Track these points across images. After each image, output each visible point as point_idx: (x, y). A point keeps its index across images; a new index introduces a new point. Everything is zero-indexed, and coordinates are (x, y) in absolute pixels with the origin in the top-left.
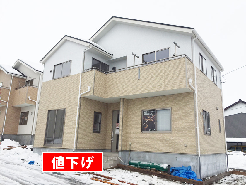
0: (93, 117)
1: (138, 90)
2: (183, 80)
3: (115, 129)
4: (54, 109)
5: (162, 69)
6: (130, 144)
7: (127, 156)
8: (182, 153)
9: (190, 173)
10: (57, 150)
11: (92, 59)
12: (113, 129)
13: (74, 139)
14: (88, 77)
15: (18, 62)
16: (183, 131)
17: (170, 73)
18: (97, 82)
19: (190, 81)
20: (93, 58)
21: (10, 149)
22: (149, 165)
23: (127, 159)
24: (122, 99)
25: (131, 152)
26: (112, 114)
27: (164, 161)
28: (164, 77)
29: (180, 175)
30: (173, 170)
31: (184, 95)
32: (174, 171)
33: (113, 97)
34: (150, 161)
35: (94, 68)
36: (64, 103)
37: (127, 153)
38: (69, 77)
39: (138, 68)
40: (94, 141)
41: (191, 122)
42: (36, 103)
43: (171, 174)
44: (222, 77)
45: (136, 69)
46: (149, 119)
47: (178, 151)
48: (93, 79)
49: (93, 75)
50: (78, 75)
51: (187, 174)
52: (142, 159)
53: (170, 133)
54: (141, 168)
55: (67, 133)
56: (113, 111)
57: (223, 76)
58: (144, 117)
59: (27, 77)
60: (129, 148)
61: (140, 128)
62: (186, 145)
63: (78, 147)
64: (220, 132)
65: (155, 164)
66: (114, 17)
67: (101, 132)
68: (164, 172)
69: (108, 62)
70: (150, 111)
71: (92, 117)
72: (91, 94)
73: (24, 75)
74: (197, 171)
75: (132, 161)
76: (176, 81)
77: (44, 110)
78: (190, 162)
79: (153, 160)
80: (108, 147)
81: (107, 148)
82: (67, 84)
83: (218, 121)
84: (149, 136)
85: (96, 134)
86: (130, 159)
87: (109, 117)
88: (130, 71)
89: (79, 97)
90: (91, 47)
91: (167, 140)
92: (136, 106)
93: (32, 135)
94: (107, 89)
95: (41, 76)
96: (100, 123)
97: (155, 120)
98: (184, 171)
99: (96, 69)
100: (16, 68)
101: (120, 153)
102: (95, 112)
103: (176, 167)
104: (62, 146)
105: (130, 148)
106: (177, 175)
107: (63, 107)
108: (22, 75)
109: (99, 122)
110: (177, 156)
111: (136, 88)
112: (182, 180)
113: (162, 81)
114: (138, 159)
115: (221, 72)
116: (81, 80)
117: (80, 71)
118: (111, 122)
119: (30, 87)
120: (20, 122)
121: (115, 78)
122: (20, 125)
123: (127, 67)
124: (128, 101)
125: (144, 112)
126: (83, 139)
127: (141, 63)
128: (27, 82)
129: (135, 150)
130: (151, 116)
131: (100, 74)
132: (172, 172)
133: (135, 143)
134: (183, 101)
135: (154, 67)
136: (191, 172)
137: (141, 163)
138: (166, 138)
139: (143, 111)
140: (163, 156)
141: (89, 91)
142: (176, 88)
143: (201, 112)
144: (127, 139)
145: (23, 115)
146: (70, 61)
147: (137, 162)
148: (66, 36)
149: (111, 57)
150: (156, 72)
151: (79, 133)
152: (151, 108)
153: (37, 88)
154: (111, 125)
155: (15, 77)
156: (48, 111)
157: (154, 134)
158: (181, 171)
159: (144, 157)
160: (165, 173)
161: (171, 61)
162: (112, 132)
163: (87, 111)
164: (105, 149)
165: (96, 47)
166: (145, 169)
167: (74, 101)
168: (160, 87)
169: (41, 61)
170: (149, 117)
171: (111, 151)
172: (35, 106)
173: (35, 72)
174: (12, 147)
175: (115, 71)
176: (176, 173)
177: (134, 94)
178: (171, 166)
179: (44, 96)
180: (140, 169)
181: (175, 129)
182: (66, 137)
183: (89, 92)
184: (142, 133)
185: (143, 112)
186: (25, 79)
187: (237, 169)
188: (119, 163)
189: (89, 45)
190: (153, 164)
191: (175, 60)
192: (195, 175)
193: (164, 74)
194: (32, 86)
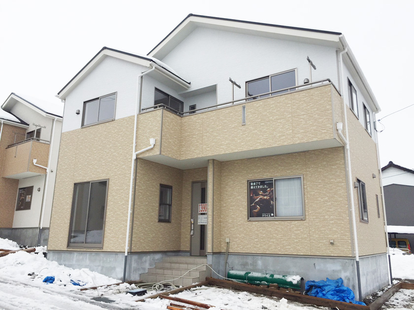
0: (158, 193)
1: (242, 144)
2: (328, 125)
3: (197, 214)
4: (85, 181)
5: (288, 105)
6: (227, 240)
7: (222, 262)
8: (325, 254)
9: (343, 291)
10: (93, 254)
11: (154, 89)
12: (194, 215)
13: (125, 235)
14: (149, 122)
15: (12, 98)
16: (326, 217)
17: (303, 113)
18: (166, 130)
19: (340, 126)
20: (156, 89)
21: (5, 255)
22: (265, 277)
23: (222, 268)
24: (211, 161)
25: (229, 255)
26: (190, 189)
27: (293, 269)
28: (291, 121)
29: (327, 295)
30: (311, 287)
31: (326, 152)
32: (313, 287)
33: (196, 157)
34: (266, 271)
35: (160, 106)
36: (104, 169)
37: (222, 258)
38: (113, 122)
39: (241, 105)
40: (161, 236)
41: (341, 199)
42: (47, 171)
43: (308, 293)
44: (377, 123)
45: (238, 106)
46: (261, 197)
47: (318, 252)
48: (160, 126)
49: (160, 119)
50: (131, 118)
51: (337, 292)
52: (250, 267)
53: (302, 220)
54: (252, 284)
55: (111, 223)
56: (193, 183)
57: (379, 120)
58: (252, 193)
59: (28, 125)
60: (225, 248)
61: (245, 213)
62: (332, 241)
63: (134, 249)
64: (379, 217)
65: (276, 276)
66: (191, 15)
67: (173, 221)
68: (294, 290)
69: (181, 95)
70: (263, 182)
71: (156, 193)
72: (157, 152)
73: (23, 122)
74: (354, 287)
75: (232, 272)
76: (314, 128)
77: (67, 183)
78: (340, 271)
79: (272, 269)
80: (185, 246)
81: (183, 248)
82: (110, 135)
83: (375, 197)
84: (262, 226)
85: (163, 224)
86: (227, 267)
87: (185, 194)
88: (227, 111)
89: (134, 157)
90: (154, 68)
91: (297, 232)
92: (235, 174)
93: (41, 228)
94: (183, 144)
95: (55, 122)
96: (170, 205)
97: (273, 198)
98: (331, 288)
99: (164, 106)
100: (8, 109)
101: (210, 258)
102: (162, 185)
103: (316, 281)
104: (102, 248)
105: (228, 247)
106: (320, 295)
107: (101, 177)
108: (20, 122)
109: (168, 203)
110: (316, 261)
111: (239, 141)
112: (331, 304)
113: (287, 127)
114: (243, 267)
115: (375, 113)
116: (137, 128)
117: (135, 112)
118: (190, 203)
119: (37, 143)
120: (17, 204)
121: (197, 124)
122: (16, 210)
123: (218, 104)
124: (223, 165)
125: (252, 184)
126: (142, 234)
127: (244, 97)
128: (28, 133)
129: (236, 251)
130: (264, 190)
131: (171, 116)
132: (308, 291)
133: (237, 239)
134: (325, 163)
135: (272, 102)
136: (345, 289)
137: (249, 275)
138: (295, 228)
139: (249, 182)
140: (289, 262)
141: (152, 146)
142: (315, 139)
143: (355, 182)
144: (220, 231)
145: (23, 193)
146: (114, 94)
147: (242, 273)
148: (105, 48)
149: (188, 87)
150: (275, 111)
151: (135, 222)
152: (264, 176)
153: (48, 144)
154: (190, 207)
155: (7, 125)
156: (75, 184)
157: (272, 222)
158: (327, 288)
159: (254, 264)
160: (296, 292)
161: (305, 91)
162: (192, 220)
163: (148, 183)
164: (179, 251)
165: (162, 67)
166: (258, 285)
167: (124, 166)
168: (284, 137)
169: (58, 94)
170: (261, 192)
171: (190, 254)
172: (46, 176)
173: (45, 116)
174: (9, 251)
175: (194, 112)
176: (317, 292)
177: (236, 151)
178: (306, 279)
179: (66, 158)
180: (249, 286)
181: (310, 213)
182: (109, 232)
183: (152, 149)
184: (250, 221)
185: (250, 184)
186: (26, 129)
187: (406, 280)
188: (209, 277)
189: (151, 65)
190: (272, 276)
191: (311, 90)
192: (352, 294)
193: (290, 115)
194: (38, 140)
